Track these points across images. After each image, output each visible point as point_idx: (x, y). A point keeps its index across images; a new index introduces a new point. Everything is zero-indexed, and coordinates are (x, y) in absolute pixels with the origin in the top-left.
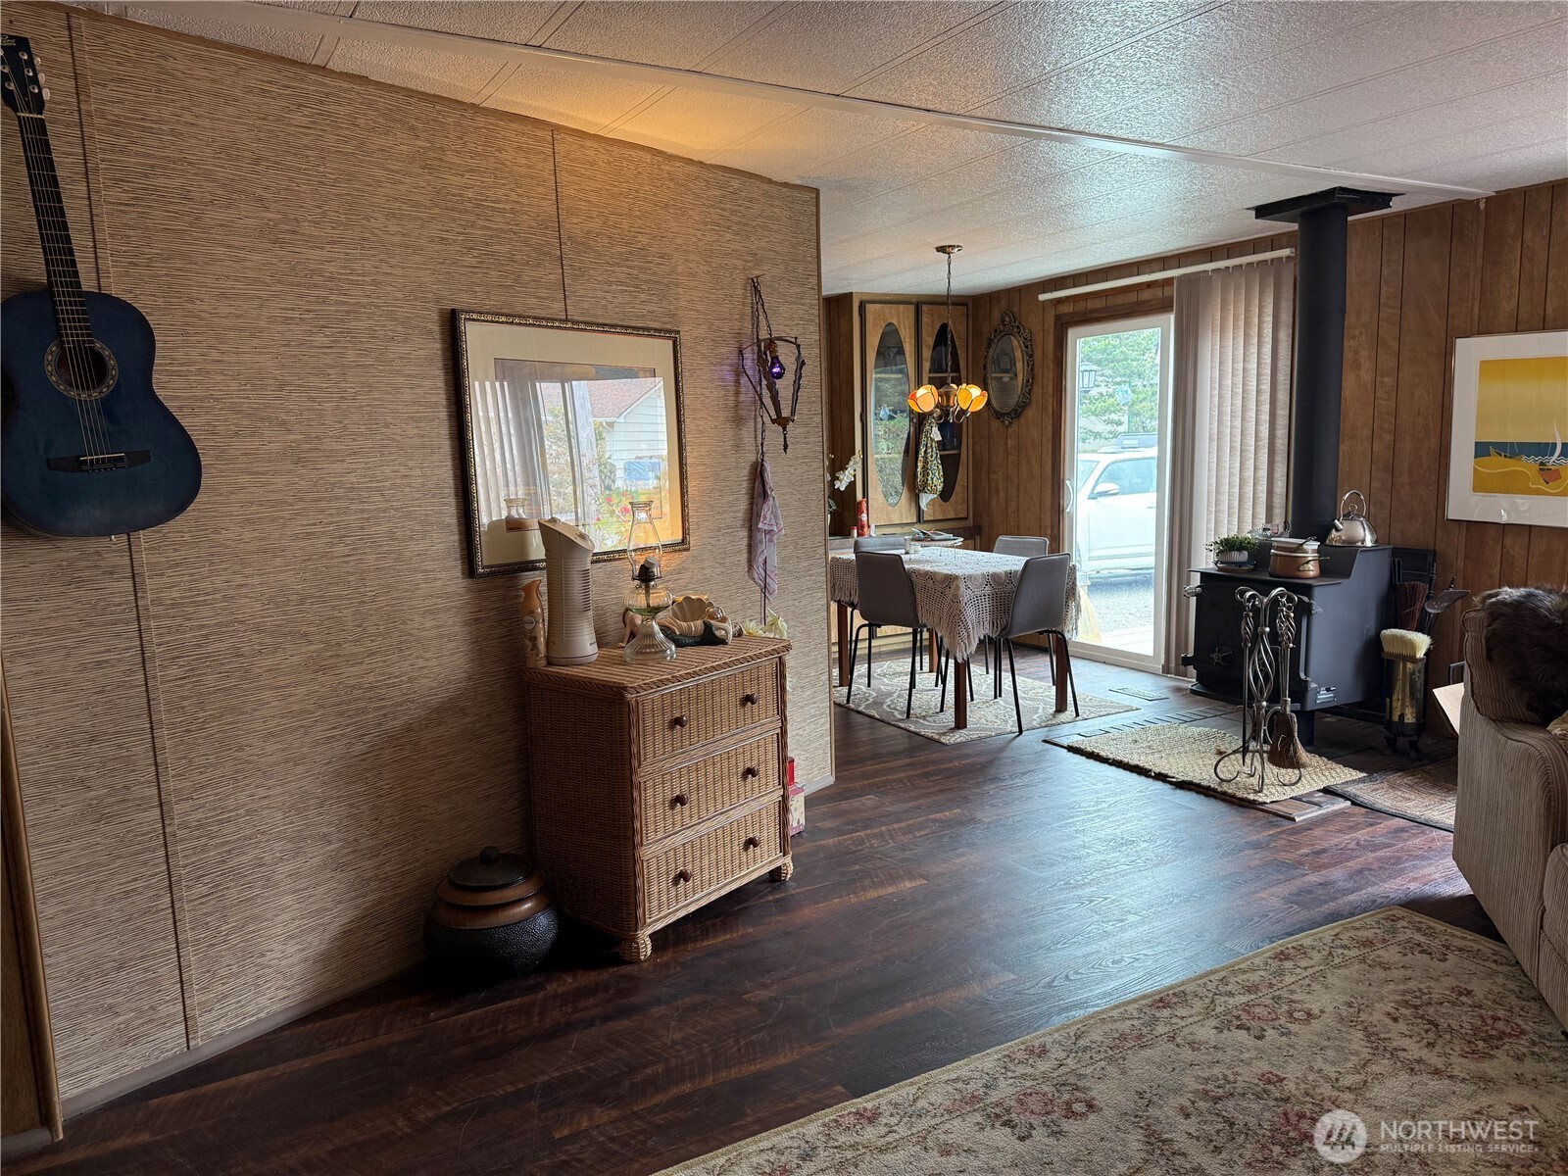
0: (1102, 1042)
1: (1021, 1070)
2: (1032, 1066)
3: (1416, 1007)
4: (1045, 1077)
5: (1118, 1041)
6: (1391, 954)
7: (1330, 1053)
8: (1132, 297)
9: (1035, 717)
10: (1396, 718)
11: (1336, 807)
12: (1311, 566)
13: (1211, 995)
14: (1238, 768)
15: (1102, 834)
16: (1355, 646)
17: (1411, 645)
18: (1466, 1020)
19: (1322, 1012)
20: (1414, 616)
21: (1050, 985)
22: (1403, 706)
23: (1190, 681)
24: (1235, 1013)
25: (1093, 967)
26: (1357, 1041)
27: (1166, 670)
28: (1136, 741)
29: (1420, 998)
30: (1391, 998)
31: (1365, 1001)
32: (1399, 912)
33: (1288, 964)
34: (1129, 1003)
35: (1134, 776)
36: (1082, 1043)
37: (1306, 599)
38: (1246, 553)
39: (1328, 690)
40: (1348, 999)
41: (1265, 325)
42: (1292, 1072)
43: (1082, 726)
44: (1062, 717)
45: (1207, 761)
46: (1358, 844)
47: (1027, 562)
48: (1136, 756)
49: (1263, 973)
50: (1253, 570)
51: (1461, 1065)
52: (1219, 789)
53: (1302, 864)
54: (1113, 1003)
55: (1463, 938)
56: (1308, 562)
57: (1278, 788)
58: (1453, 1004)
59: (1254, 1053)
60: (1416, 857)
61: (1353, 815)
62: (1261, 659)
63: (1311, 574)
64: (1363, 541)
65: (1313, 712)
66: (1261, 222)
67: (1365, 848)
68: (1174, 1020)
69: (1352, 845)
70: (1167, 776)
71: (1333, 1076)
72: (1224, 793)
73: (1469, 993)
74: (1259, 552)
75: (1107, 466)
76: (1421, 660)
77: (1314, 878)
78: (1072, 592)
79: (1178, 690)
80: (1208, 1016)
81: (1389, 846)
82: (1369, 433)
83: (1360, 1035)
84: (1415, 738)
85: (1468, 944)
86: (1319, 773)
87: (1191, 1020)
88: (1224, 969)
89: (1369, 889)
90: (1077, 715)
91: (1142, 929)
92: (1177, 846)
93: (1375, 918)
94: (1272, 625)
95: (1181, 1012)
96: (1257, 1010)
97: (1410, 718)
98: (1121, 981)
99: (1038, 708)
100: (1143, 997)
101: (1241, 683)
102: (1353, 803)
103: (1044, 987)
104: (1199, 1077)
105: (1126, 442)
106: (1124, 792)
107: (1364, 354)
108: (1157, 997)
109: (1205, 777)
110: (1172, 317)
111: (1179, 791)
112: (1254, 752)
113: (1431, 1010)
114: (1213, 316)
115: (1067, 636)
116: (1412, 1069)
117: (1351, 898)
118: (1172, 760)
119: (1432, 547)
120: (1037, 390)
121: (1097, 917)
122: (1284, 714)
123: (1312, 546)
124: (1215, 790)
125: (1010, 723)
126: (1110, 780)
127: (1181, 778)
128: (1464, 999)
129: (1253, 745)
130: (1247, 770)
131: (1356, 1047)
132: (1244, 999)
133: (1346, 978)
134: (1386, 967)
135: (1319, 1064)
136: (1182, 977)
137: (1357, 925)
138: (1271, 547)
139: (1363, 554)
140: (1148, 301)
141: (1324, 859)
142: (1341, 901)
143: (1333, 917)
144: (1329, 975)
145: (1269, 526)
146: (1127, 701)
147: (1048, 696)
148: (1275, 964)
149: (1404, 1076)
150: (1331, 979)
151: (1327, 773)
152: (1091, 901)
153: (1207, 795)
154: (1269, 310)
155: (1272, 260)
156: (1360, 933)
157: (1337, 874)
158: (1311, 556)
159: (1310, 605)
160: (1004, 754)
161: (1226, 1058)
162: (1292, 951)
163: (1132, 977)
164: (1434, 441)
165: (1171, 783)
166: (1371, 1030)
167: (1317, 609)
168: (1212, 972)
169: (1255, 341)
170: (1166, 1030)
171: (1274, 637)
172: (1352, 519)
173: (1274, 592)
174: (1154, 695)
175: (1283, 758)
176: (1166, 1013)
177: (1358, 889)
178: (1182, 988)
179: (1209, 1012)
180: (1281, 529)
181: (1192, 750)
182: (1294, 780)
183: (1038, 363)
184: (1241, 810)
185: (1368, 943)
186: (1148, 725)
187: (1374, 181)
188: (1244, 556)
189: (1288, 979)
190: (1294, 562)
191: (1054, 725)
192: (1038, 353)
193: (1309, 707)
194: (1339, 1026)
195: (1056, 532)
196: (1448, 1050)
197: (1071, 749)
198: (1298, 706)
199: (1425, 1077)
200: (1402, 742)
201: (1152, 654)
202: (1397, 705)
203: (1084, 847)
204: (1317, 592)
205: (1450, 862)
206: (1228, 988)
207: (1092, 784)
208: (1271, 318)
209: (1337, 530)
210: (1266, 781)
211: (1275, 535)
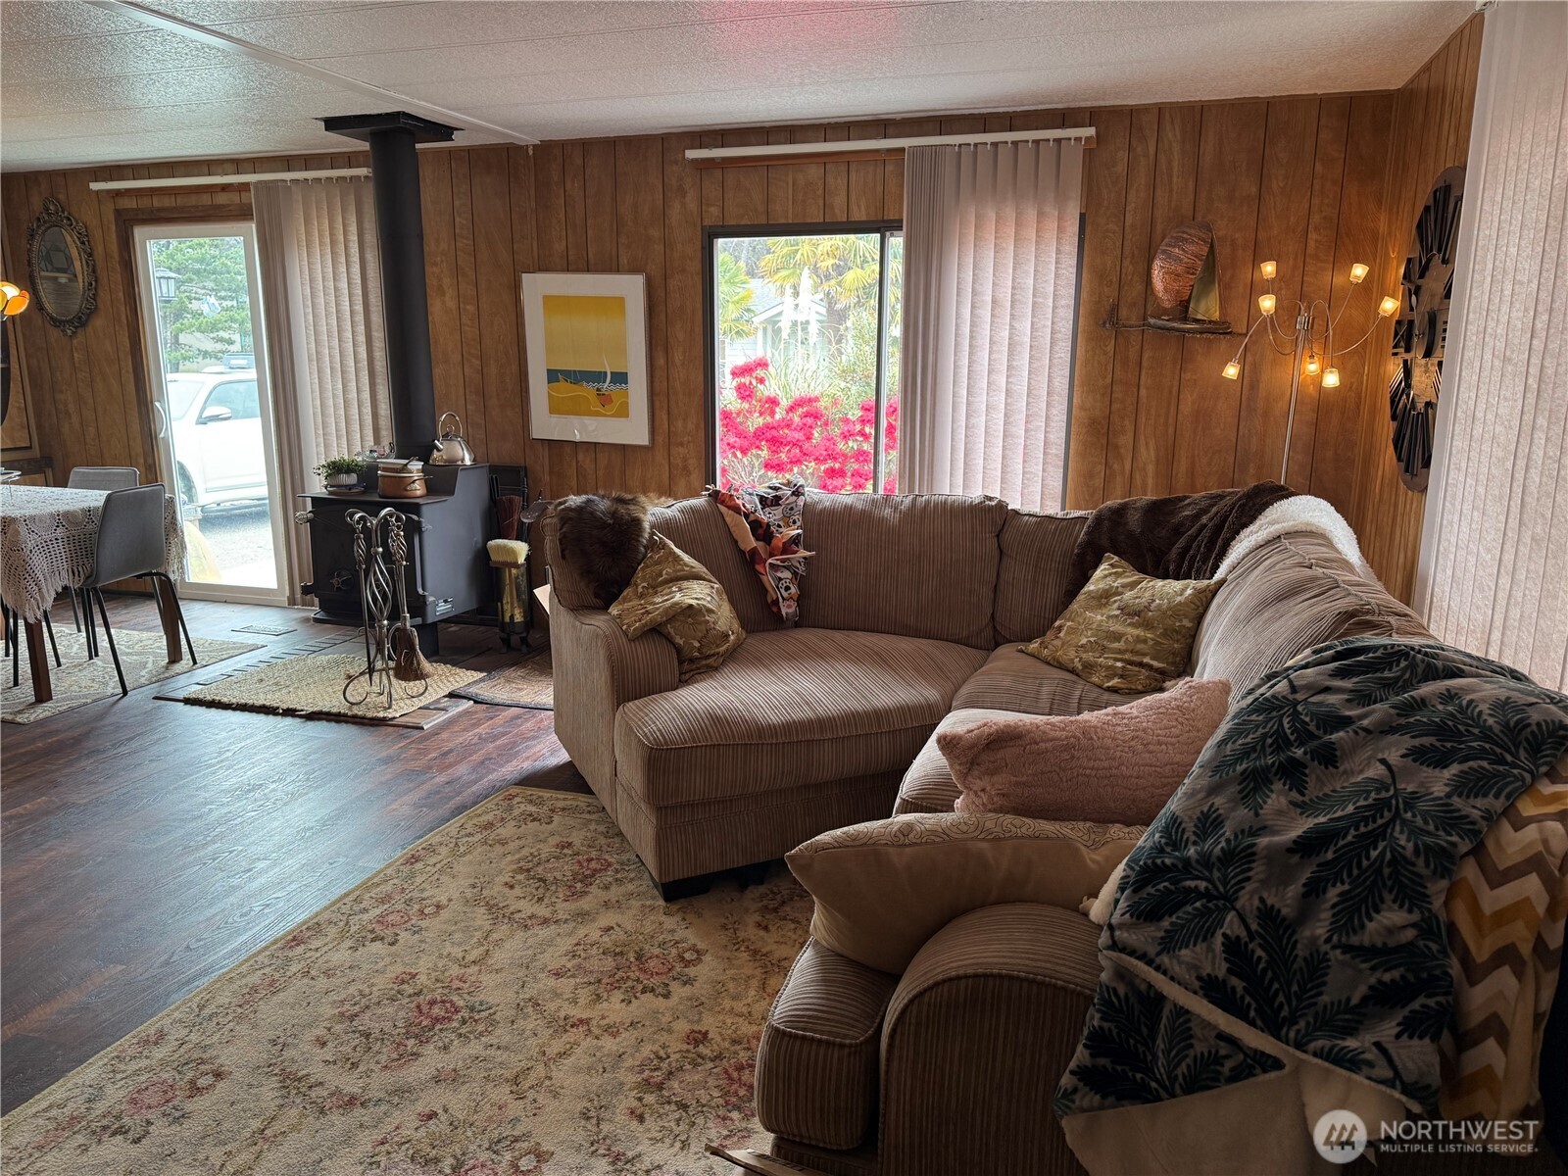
0: (230, 1003)
1: (134, 1066)
2: (147, 1057)
3: (528, 870)
4: (163, 1063)
5: (247, 996)
6: (507, 830)
7: (457, 936)
8: (206, 199)
9: (143, 673)
10: (507, 619)
11: (460, 709)
12: (417, 485)
13: (344, 918)
14: (368, 689)
15: (226, 785)
16: (465, 558)
17: (513, 552)
18: (565, 869)
19: (450, 900)
20: (513, 526)
21: (167, 963)
22: (513, 608)
23: (314, 611)
24: (370, 928)
25: (218, 928)
26: (481, 917)
27: (292, 602)
28: (262, 680)
29: (532, 861)
30: (509, 869)
31: (486, 879)
32: (515, 790)
33: (419, 866)
34: (260, 952)
35: (262, 717)
36: (207, 1012)
37: (415, 517)
38: (355, 475)
39: (446, 601)
40: (472, 881)
41: (351, 244)
42: (423, 965)
43: (201, 675)
44: (177, 668)
45: (337, 688)
46: (480, 738)
47: (109, 496)
48: (262, 696)
49: (396, 881)
50: (363, 493)
51: (564, 909)
52: (350, 713)
53: (431, 768)
54: (243, 958)
55: (565, 799)
56: (414, 482)
57: (407, 701)
58: (557, 858)
59: (388, 960)
60: (528, 739)
61: (476, 712)
62: (377, 580)
63: (419, 493)
64: (463, 460)
65: (435, 624)
66: (333, 136)
67: (486, 740)
68: (308, 955)
69: (476, 740)
70: (296, 710)
71: (460, 955)
72: (355, 716)
73: (570, 845)
74: (368, 474)
75: (214, 388)
76: (522, 565)
77: (441, 779)
78: (173, 527)
79: (306, 620)
80: (342, 938)
81: (504, 734)
82: (460, 357)
83: (483, 910)
84: (524, 635)
85: (569, 803)
86: (444, 679)
87: (326, 948)
88: (357, 888)
89: (490, 777)
90: (195, 662)
91: (272, 873)
92: (308, 779)
93: (494, 802)
94: (385, 545)
95: (315, 944)
96: (390, 918)
97: (518, 618)
98: (250, 933)
99: (147, 663)
100: (275, 942)
101: (360, 605)
102: (476, 702)
103: (162, 966)
104: (335, 1002)
105: (234, 362)
106: (251, 736)
107: (446, 281)
108: (290, 937)
109: (335, 704)
110: (254, 226)
111: (309, 723)
112: (380, 671)
113: (540, 869)
114: (297, 230)
115: (172, 577)
116: (526, 926)
117: (474, 788)
118: (300, 693)
119: (523, 465)
120: (104, 297)
121: (221, 875)
122: (405, 629)
123: (416, 466)
124: (345, 715)
125: (112, 684)
126: (233, 726)
127: (311, 710)
128: (566, 851)
129: (379, 665)
130: (376, 689)
131: (479, 923)
132: (377, 911)
133: (471, 862)
134: (503, 843)
135: (448, 948)
136: (315, 909)
137: (478, 812)
138: (378, 469)
139: (464, 472)
140: (224, 206)
141: (451, 758)
142: (465, 794)
143: (460, 810)
144: (455, 865)
145: (375, 448)
146: (250, 639)
147: (159, 648)
148: (406, 869)
149: (520, 935)
150: (458, 868)
151: (451, 679)
152: (214, 860)
153: (338, 722)
154: (353, 228)
155: (351, 178)
156: (481, 819)
157: (462, 770)
158: (416, 475)
159: (419, 522)
160: (106, 721)
161: (362, 974)
162: (422, 852)
163: (263, 925)
164: (515, 367)
165: (301, 717)
166: (492, 903)
167: (426, 526)
168: (346, 895)
169: (343, 260)
170: (300, 967)
171: (388, 556)
172: (451, 440)
173: (384, 512)
174: (282, 629)
175: (408, 671)
176: (300, 949)
177: (481, 779)
178: (315, 921)
179: (343, 935)
180: (388, 451)
181: (321, 679)
182: (421, 691)
183: (100, 264)
184: (372, 729)
185: (489, 826)
186: (274, 661)
187: (433, 111)
188: (352, 479)
189: (419, 880)
190: (401, 482)
191: (167, 678)
192: (99, 251)
193: (430, 620)
194: (464, 909)
195: (150, 461)
196: (554, 900)
197: (188, 701)
198: (419, 620)
199: (537, 930)
200: (515, 640)
201: (276, 587)
202: (507, 607)
203: (206, 804)
204: (425, 510)
205: (554, 737)
206: (362, 906)
207: (213, 734)
208: (356, 238)
209: (439, 450)
210: (395, 696)
211: (382, 456)
